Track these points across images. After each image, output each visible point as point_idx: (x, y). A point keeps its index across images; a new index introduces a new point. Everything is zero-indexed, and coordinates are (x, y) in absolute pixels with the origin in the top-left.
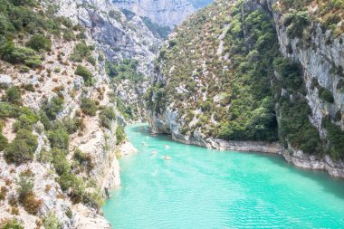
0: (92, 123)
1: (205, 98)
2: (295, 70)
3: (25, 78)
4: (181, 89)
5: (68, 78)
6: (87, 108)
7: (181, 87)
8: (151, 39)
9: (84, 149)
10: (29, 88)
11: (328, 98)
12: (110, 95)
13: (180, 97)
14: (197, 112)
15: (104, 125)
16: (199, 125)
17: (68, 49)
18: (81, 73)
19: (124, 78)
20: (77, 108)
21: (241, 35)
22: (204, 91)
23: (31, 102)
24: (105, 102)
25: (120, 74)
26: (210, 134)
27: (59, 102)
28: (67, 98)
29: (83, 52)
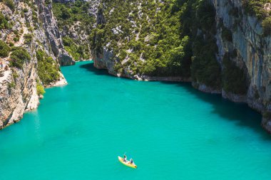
1: (137, 39)
2: (210, 11)
4: (117, 30)
7: (117, 28)
12: (26, 37)
13: (116, 38)
14: (129, 51)
16: (129, 63)
19: (76, 20)
22: (137, 32)
24: (20, 44)
25: (73, 16)
26: (137, 71)
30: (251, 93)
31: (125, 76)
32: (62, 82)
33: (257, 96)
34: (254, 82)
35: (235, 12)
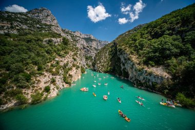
0: (74, 69)
1: (103, 64)
2: (119, 59)
3: (61, 59)
4: (98, 62)
5: (71, 59)
6: (74, 65)
8: (95, 52)
9: (71, 73)
10: (62, 61)
11: (124, 65)
13: (98, 64)
15: (77, 69)
16: (101, 69)
17: (72, 53)
18: (73, 58)
20: (72, 65)
21: (111, 51)
23: (62, 64)
24: (78, 64)
27: (67, 64)
28: (69, 63)
29: (76, 54)
30: (129, 78)
31: (100, 72)
32: (86, 73)
33: (131, 79)
34: (131, 75)
35: (125, 59)
